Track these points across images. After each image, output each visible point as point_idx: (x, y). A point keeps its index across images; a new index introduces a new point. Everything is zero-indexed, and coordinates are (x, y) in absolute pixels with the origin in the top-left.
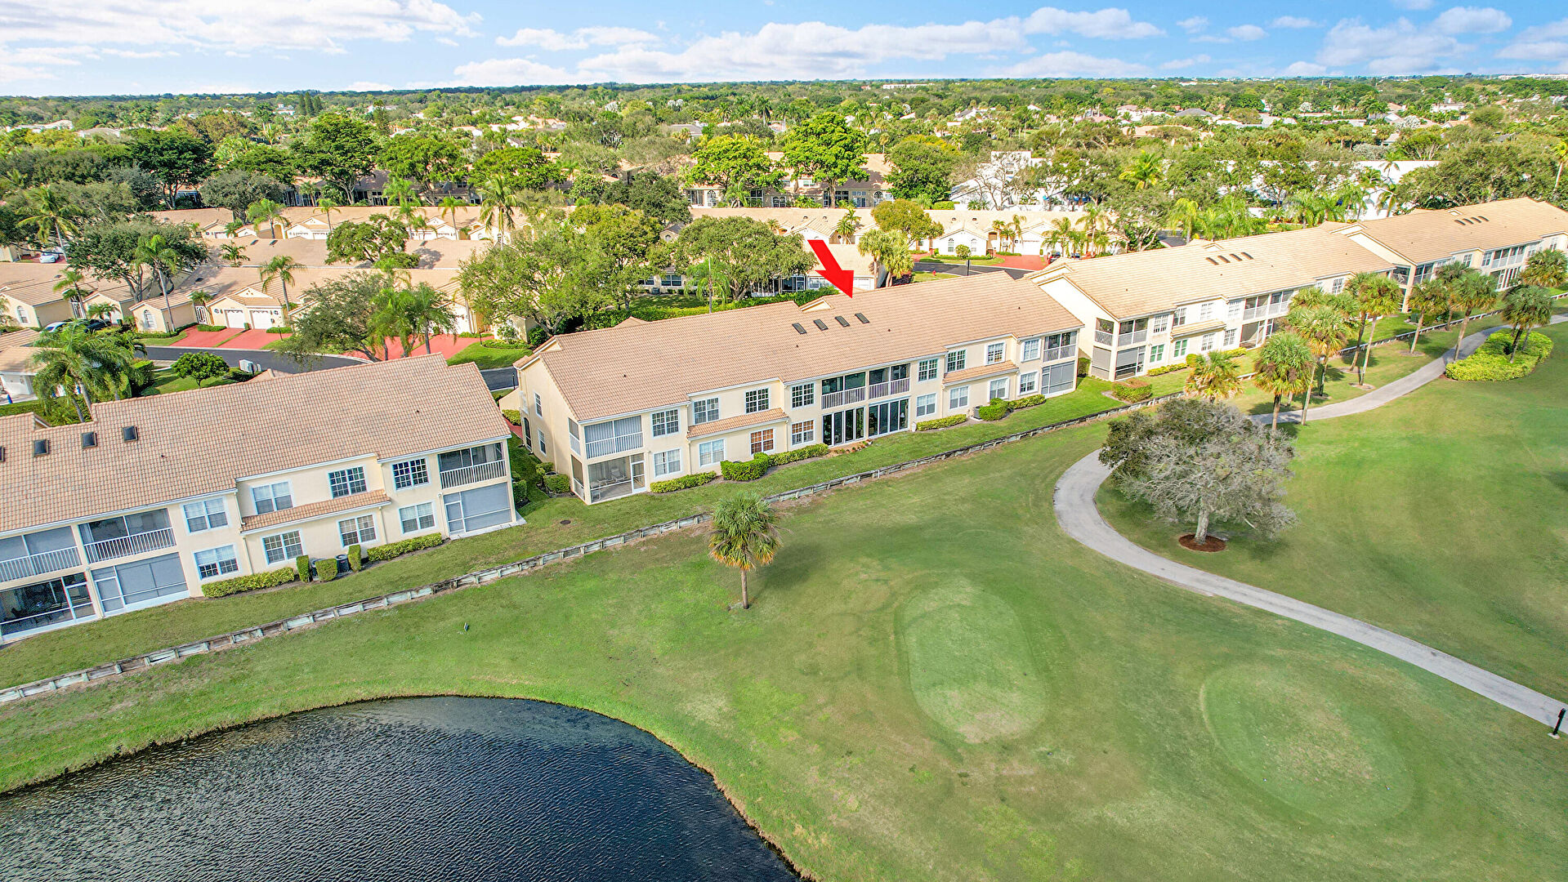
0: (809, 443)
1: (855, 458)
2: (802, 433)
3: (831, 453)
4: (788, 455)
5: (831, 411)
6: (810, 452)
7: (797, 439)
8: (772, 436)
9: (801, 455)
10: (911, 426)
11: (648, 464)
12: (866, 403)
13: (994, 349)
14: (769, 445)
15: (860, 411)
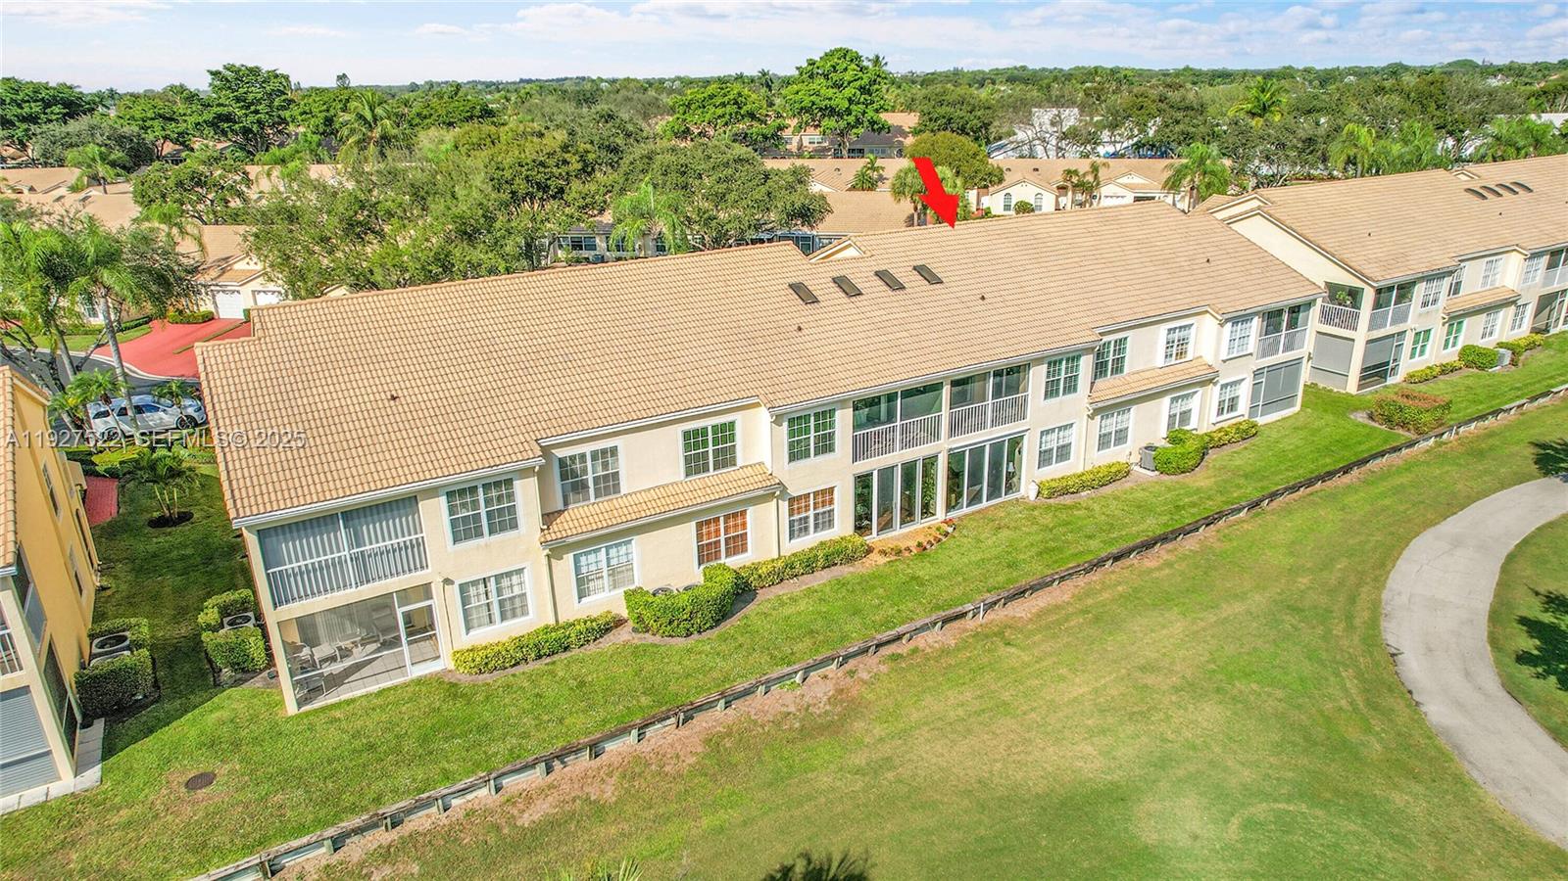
0: (826, 535)
1: (924, 570)
2: (811, 513)
3: (875, 557)
4: (780, 564)
5: (872, 464)
6: (827, 557)
7: (797, 529)
8: (744, 525)
9: (809, 564)
10: (1027, 489)
11: (445, 608)
12: (942, 446)
13: (1176, 335)
14: (737, 544)
15: (930, 462)
